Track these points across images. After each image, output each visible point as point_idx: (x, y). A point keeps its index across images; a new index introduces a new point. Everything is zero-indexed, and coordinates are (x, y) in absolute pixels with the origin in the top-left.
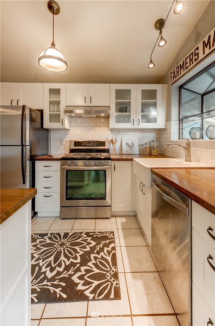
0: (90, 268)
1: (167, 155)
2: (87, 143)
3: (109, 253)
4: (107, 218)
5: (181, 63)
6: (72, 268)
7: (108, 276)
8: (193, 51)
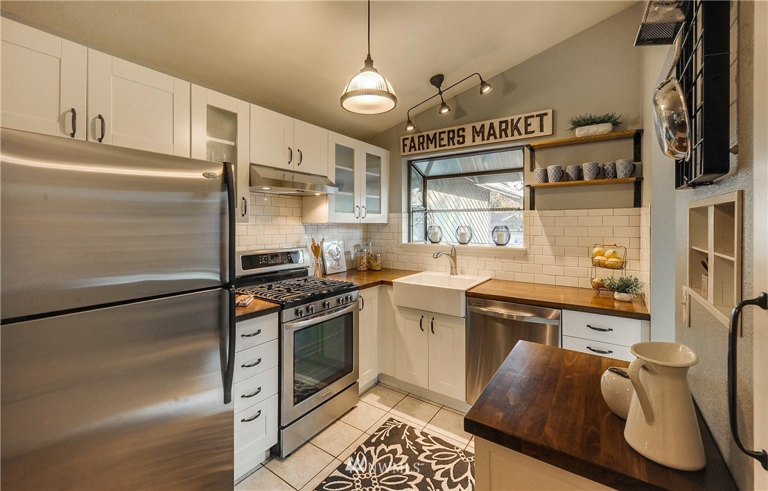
0: (443, 470)
1: (391, 268)
2: (269, 257)
3: (427, 441)
4: (352, 409)
5: (431, 134)
6: (429, 488)
7: (465, 460)
8: (456, 128)
